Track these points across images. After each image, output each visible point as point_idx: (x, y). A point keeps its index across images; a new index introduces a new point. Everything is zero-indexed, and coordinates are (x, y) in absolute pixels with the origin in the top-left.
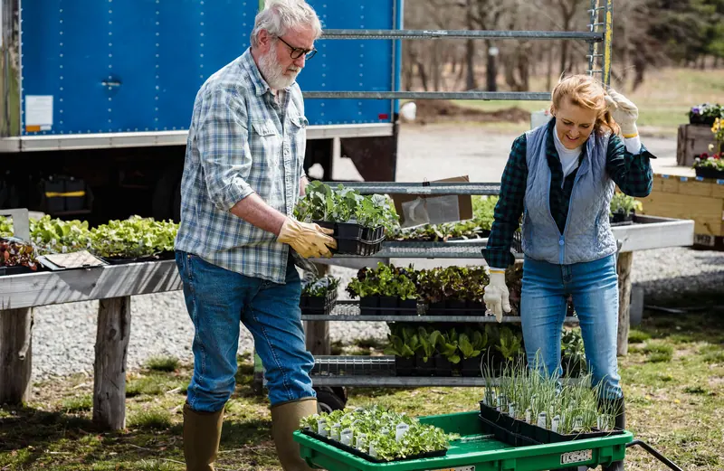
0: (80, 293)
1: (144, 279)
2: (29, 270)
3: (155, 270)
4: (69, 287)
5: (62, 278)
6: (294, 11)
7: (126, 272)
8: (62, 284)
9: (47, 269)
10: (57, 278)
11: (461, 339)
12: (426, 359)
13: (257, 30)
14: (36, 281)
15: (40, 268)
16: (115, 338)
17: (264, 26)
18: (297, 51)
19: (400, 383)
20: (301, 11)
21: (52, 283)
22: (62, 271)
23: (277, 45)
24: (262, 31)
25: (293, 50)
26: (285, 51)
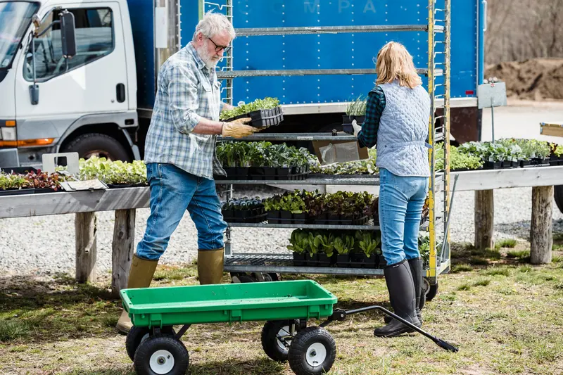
0: (87, 207)
1: (136, 199)
2: (53, 191)
3: (145, 193)
4: (79, 202)
5: (73, 196)
6: (219, 23)
7: (123, 193)
8: (73, 200)
9: (64, 190)
10: (70, 196)
11: (336, 241)
12: (311, 255)
13: (197, 33)
14: (55, 198)
15: (60, 189)
16: (123, 237)
17: (201, 30)
18: (219, 47)
19: (295, 271)
20: (223, 25)
21: (66, 199)
22: (75, 191)
23: (208, 42)
24: (200, 33)
25: (217, 46)
26: (212, 47)
